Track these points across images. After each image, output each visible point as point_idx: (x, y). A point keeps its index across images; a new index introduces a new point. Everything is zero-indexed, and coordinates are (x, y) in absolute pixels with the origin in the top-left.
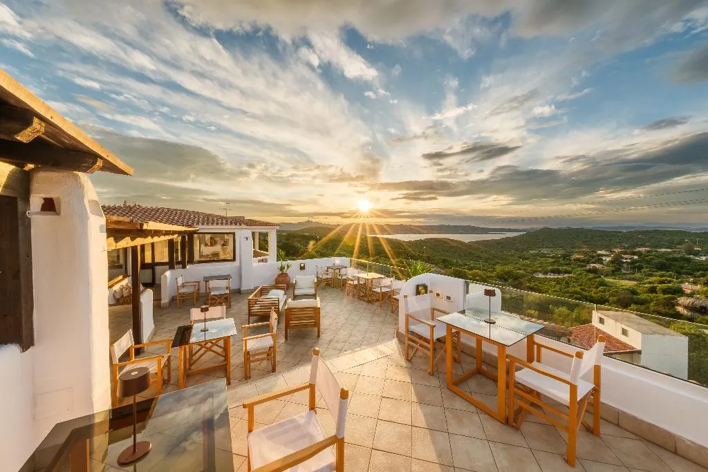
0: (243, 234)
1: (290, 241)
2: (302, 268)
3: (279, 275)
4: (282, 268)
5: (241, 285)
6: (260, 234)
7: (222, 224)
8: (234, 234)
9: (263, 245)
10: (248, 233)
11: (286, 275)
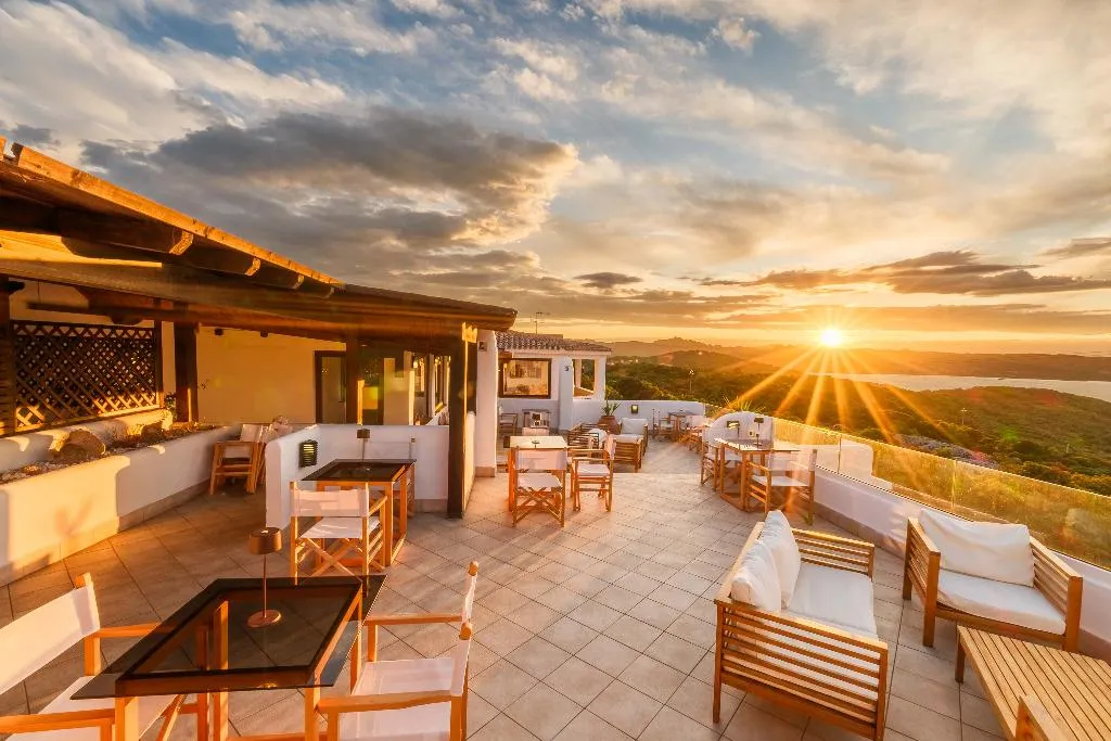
0: (562, 361)
1: (636, 378)
2: (635, 412)
3: (603, 417)
4: (607, 410)
5: (559, 424)
6: (584, 362)
7: (536, 347)
8: (550, 361)
9: (587, 382)
10: (569, 361)
11: (613, 418)
